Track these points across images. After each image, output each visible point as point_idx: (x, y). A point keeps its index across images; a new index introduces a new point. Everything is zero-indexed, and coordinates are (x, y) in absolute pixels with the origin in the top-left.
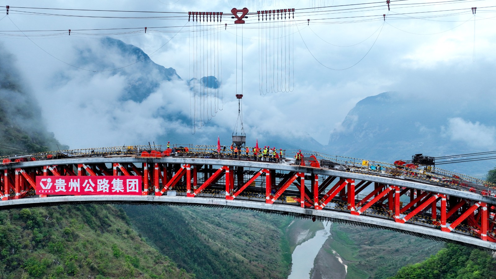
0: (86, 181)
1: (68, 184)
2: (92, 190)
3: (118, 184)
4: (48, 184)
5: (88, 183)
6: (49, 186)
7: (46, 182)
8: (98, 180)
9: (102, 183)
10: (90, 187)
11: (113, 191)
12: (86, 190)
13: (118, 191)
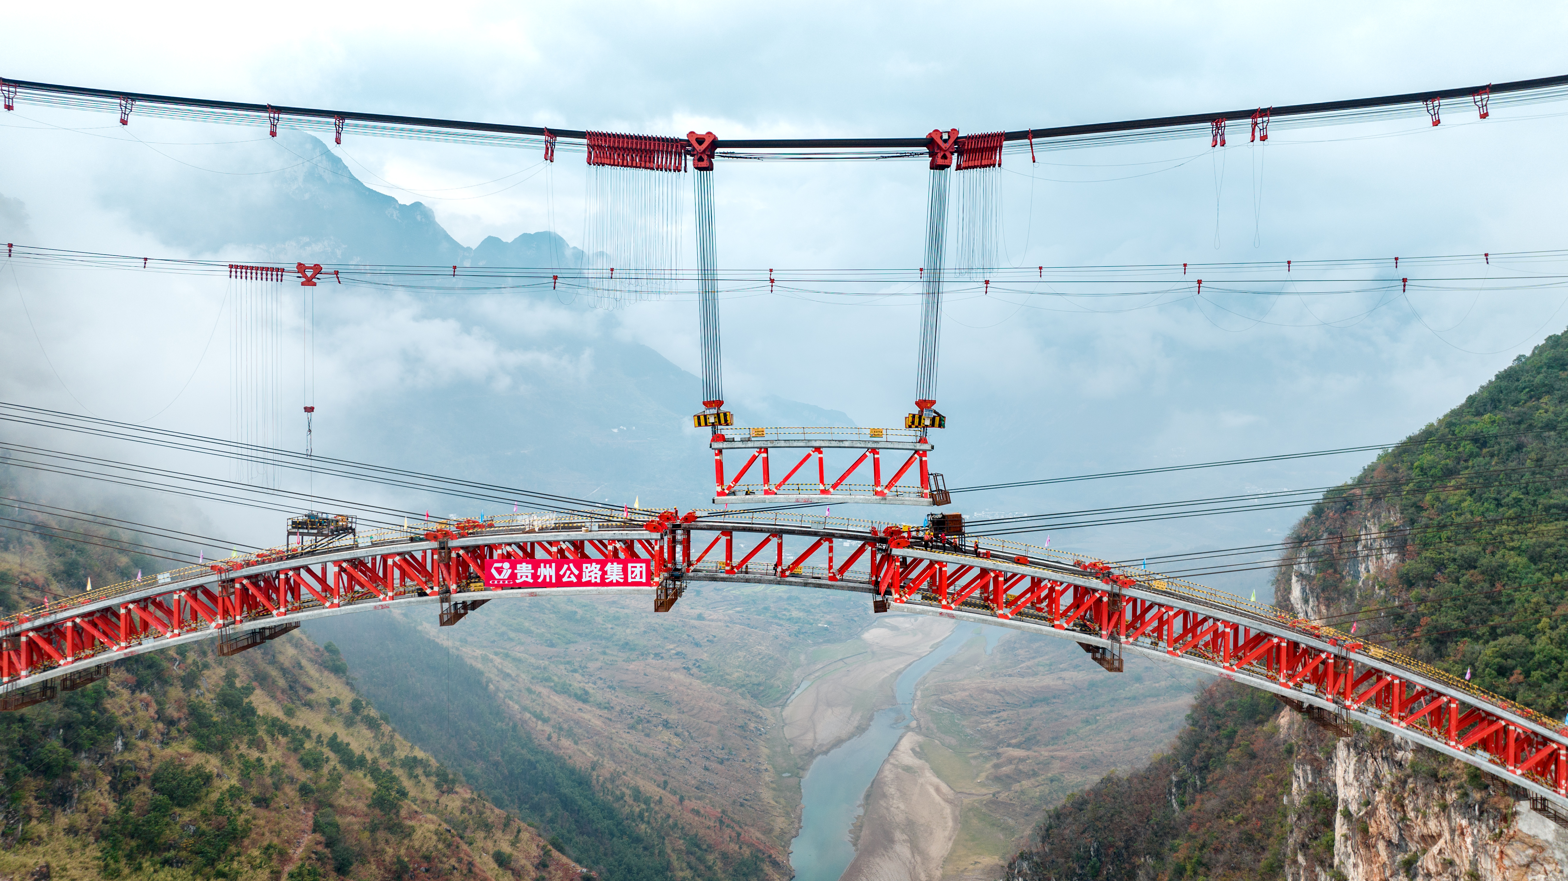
0: (566, 566)
1: (536, 571)
2: (575, 580)
3: (615, 571)
4: (505, 571)
5: (569, 569)
6: (506, 574)
7: (502, 567)
8: (584, 566)
9: (589, 569)
10: (572, 576)
11: (607, 581)
12: (565, 579)
13: (614, 581)
